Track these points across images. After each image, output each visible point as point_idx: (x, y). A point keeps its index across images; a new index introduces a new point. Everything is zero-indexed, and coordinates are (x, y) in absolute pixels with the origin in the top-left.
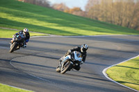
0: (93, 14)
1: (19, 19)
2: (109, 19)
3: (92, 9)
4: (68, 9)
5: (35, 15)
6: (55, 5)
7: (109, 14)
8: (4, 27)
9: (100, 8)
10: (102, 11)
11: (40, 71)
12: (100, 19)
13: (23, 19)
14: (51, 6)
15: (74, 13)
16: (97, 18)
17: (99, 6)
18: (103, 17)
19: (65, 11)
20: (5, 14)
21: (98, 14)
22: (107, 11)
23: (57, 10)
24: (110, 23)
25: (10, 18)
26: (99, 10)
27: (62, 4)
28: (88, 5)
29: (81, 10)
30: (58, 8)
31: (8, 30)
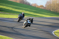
0: (48, 8)
1: (17, 10)
2: (55, 10)
3: (48, 6)
4: (38, 6)
5: (24, 8)
6: (33, 4)
7: (55, 8)
8: (11, 13)
9: (52, 6)
10: (52, 7)
11: (26, 32)
12: (51, 10)
13: (19, 10)
14: (31, 5)
15: (40, 8)
16: (50, 10)
17: (51, 5)
18: (53, 9)
19: (37, 7)
20: (11, 8)
21: (51, 8)
22: (55, 7)
23: (33, 6)
24: (56, 12)
25: (13, 10)
26: (51, 6)
27: (35, 4)
28: (46, 4)
29: (43, 7)
30: (34, 5)
31: (12, 15)
